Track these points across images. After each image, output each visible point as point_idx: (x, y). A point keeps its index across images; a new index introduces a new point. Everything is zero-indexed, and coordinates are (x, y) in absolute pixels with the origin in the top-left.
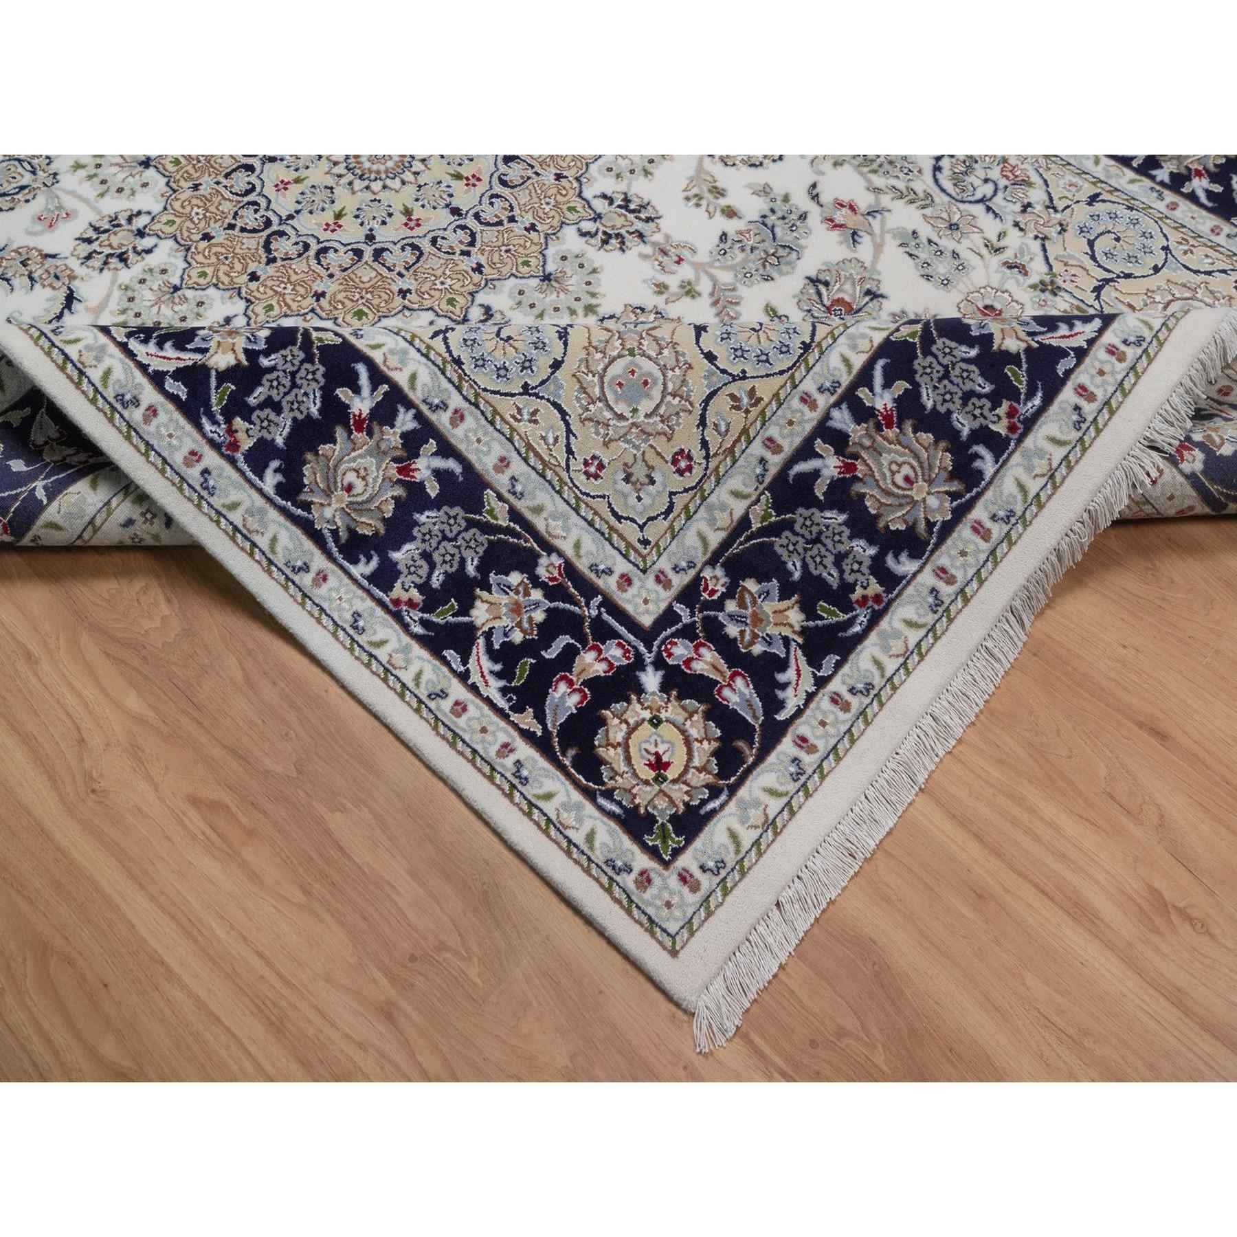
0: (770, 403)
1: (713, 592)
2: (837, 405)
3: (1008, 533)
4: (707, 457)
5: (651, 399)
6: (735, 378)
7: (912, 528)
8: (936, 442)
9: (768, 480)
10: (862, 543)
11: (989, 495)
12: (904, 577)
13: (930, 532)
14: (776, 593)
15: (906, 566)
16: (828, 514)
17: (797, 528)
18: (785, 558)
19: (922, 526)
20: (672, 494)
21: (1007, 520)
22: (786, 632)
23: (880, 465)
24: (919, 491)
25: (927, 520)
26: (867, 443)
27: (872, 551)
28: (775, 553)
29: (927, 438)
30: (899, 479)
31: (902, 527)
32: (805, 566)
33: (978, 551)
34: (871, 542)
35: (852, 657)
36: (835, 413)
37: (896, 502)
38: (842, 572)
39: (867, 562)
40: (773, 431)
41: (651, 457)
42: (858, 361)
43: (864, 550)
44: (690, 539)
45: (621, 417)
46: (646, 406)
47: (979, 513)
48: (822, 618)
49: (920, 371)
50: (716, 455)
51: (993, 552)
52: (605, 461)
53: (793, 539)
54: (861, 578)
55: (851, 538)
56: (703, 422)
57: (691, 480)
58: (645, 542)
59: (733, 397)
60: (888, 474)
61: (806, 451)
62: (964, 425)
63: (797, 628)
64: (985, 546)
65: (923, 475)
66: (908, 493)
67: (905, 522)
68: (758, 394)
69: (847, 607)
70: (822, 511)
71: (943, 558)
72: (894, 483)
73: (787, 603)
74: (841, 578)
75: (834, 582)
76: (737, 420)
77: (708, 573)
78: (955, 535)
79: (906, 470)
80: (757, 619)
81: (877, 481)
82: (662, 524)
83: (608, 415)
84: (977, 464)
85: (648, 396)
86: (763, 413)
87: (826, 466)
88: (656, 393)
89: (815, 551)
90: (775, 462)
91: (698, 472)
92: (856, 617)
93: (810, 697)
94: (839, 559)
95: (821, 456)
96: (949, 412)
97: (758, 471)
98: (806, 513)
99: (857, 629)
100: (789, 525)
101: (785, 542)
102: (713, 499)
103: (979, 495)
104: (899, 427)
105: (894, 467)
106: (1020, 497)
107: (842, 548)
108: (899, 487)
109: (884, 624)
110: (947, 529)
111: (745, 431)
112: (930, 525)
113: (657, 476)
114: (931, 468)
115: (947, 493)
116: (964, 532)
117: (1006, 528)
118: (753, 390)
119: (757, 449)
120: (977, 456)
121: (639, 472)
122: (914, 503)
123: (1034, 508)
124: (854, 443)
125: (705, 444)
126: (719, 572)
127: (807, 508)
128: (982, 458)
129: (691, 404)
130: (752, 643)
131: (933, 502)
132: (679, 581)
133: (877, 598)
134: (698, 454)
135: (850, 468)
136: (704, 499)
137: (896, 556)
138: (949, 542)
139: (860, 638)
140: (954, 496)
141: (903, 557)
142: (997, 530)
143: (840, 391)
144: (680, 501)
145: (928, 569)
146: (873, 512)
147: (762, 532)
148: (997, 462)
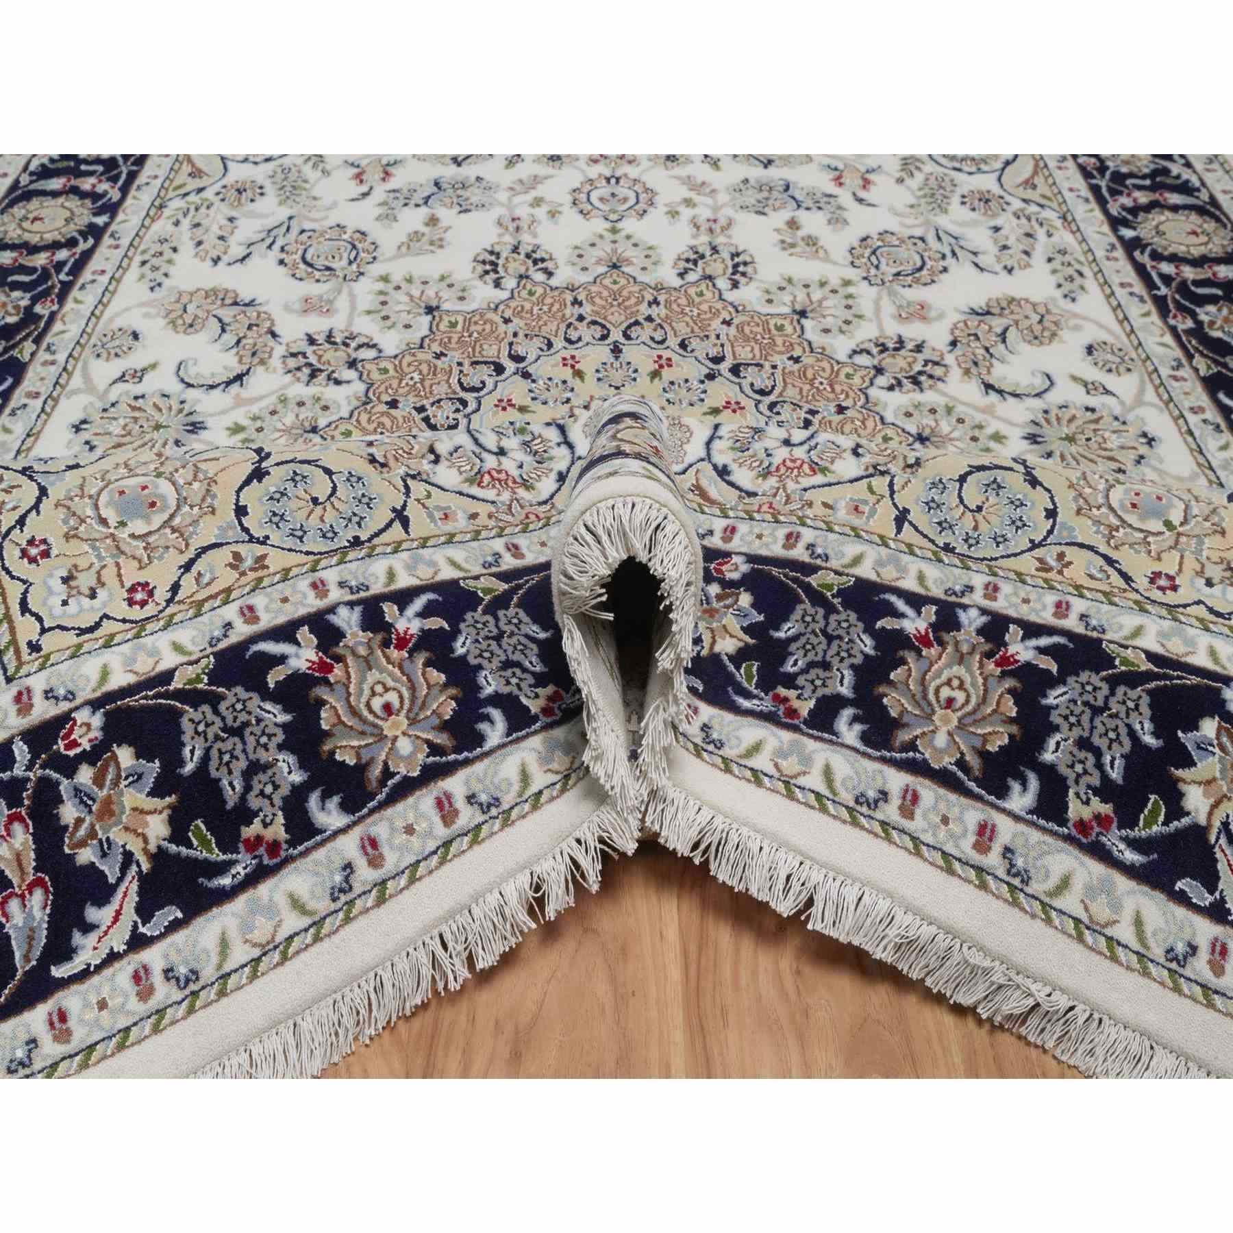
0: (275, 574)
1: (74, 744)
2: (351, 604)
3: (478, 827)
4: (169, 602)
5: (149, 522)
6: (252, 539)
7: (361, 769)
8: (446, 686)
9: (222, 645)
10: (292, 759)
11: (478, 767)
12: (321, 831)
13: (382, 782)
14: (149, 781)
15: (328, 816)
16: (268, 706)
17: (222, 707)
18: (186, 738)
19: (376, 772)
20: (106, 616)
21: (485, 808)
22: (135, 846)
23: (362, 680)
24: (394, 726)
25: (386, 764)
26: (362, 651)
28: (178, 725)
29: (438, 677)
30: (377, 704)
31: (351, 761)
32: (206, 758)
33: (429, 833)
34: (302, 766)
35: (199, 922)
36: (343, 611)
37: (359, 726)
38: (248, 788)
39: (285, 790)
40: (259, 601)
41: (109, 575)
42: (404, 581)
43: (289, 771)
44: (90, 668)
45: (104, 522)
46: (139, 527)
47: (455, 785)
48: (189, 845)
50: (179, 602)
51: (447, 844)
52: (54, 552)
53: (210, 716)
54: (268, 810)
55: (280, 747)
56: (187, 567)
57: (137, 613)
58: (34, 647)
59: (237, 556)
60: (367, 692)
61: (286, 633)
62: (490, 684)
63: (152, 848)
64: (442, 832)
65: (409, 710)
66: (380, 722)
67: (358, 756)
68: (266, 562)
69: (229, 842)
70: (263, 700)
71: (382, 826)
72: (368, 705)
73: (157, 803)
74: (243, 798)
75: (231, 797)
76: (227, 578)
77: (82, 716)
78: (411, 800)
80: (108, 811)
81: (349, 694)
82: (71, 639)
83: (89, 512)
84: (483, 727)
85: (148, 519)
86: (260, 580)
87: (297, 656)
88: (158, 519)
89: (228, 746)
90: (242, 630)
91: (150, 610)
92: (234, 862)
93: (113, 957)
94: (255, 768)
95: (298, 644)
96: (480, 667)
97: (217, 633)
99: (226, 881)
100: (214, 700)
101: (197, 716)
102: (147, 641)
103: (467, 762)
104: (411, 653)
105: (379, 688)
106: (516, 787)
107: (264, 756)
108: (371, 711)
109: (264, 890)
110: (407, 787)
111: (228, 591)
112: (387, 774)
113: (102, 594)
114: (423, 706)
115: (428, 742)
116: (423, 802)
117: (480, 818)
118: (264, 557)
119: (230, 612)
120: (488, 718)
121: (85, 581)
122: (381, 738)
123: (527, 807)
124: (346, 646)
125: (175, 588)
126: (97, 720)
127: (247, 690)
128: (492, 722)
129: (187, 545)
130: (83, 844)
131: (405, 746)
132: (42, 710)
133: (274, 848)
134: (161, 594)
135: (325, 668)
136: (137, 636)
137: (325, 797)
138: (400, 807)
139: (224, 896)
140: (435, 749)
142: (467, 816)
143: (363, 594)
144: (108, 627)
145: (357, 832)
146: (325, 726)
147: (179, 695)
148: (508, 735)
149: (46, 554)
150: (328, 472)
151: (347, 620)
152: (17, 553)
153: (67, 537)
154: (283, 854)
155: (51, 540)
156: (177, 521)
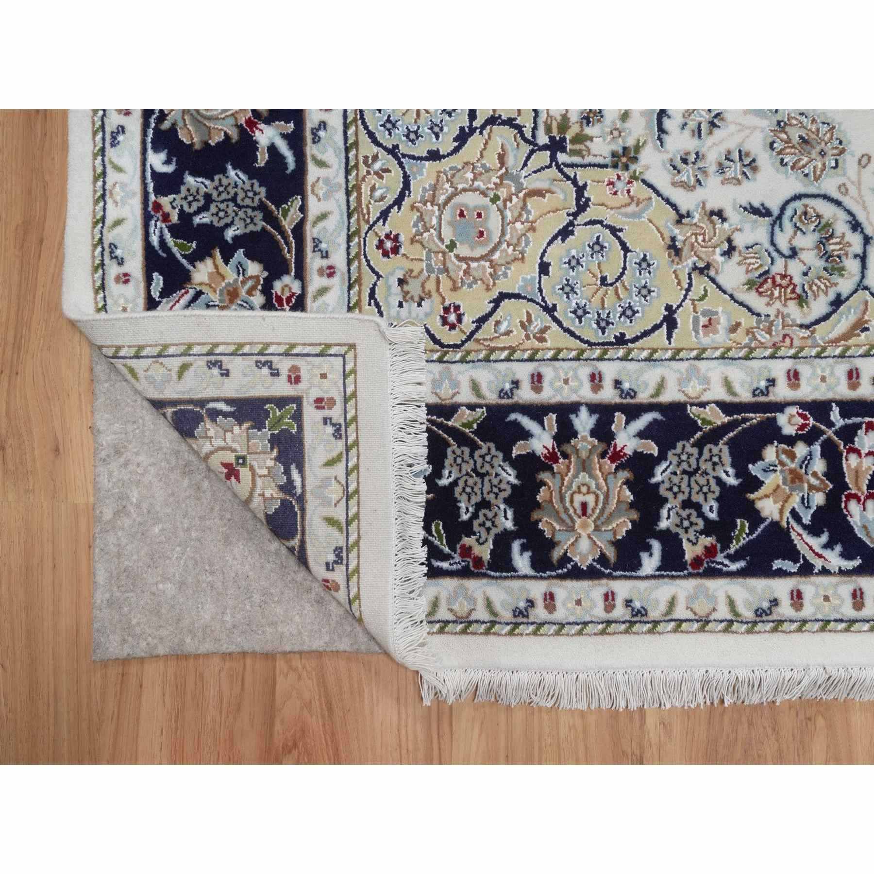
0: (550, 349)
8: (632, 505)
17: (477, 454)
23: (576, 476)
27: (509, 525)
30: (578, 499)
31: (548, 535)
32: (455, 483)
49: (679, 450)
50: (478, 341)
54: (484, 535)
60: (574, 488)
65: (598, 518)
66: (575, 518)
68: (546, 336)
79: (590, 499)
81: (562, 484)
84: (644, 556)
86: (536, 351)
87: (539, 439)
98: (494, 451)
101: (458, 452)
105: (584, 489)
111: (513, 350)
118: (547, 328)
122: (572, 529)
124: (575, 447)
127: (497, 449)
128: (651, 555)
131: (584, 545)
141: (527, 555)
149: (396, 250)
150: (626, 249)
151: (584, 422)
152: (376, 242)
153: (413, 241)
154: (483, 571)
155: (402, 238)
156: (496, 256)
